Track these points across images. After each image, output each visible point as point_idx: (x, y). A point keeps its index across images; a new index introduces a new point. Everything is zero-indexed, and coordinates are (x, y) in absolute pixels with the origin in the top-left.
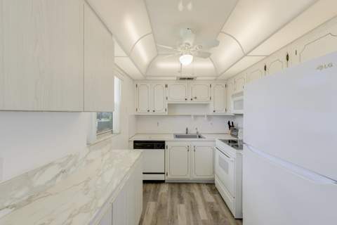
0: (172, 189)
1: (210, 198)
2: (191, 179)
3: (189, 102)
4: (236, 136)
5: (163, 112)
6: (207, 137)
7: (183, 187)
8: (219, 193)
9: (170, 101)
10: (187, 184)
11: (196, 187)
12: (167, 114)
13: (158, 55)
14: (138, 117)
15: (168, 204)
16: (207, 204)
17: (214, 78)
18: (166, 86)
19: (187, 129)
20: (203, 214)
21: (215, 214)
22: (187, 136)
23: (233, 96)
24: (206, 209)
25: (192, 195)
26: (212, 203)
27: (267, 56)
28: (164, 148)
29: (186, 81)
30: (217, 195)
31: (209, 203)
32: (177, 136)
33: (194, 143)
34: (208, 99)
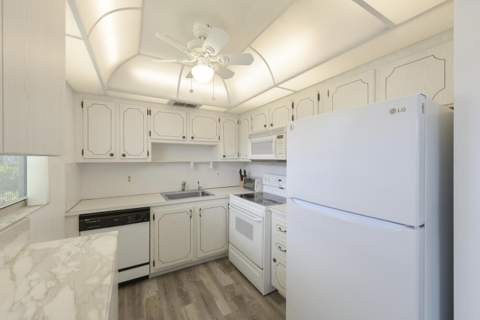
0: (164, 285)
1: (226, 279)
2: (195, 259)
3: (188, 141)
4: (253, 189)
5: (143, 157)
6: (218, 194)
7: (184, 277)
8: (236, 268)
9: (156, 138)
10: (189, 269)
11: (203, 270)
12: (149, 160)
13: (139, 54)
14: (82, 167)
15: (166, 314)
16: (225, 290)
17: (224, 110)
18: (149, 112)
19: (184, 184)
20: (224, 307)
21: (238, 300)
22: (184, 194)
23: (250, 137)
24: (225, 298)
25: (200, 284)
26: (231, 287)
27: (295, 92)
28: (148, 220)
29: (184, 108)
30: (234, 273)
31: (227, 287)
32: (171, 197)
33: (200, 205)
34: (217, 139)
